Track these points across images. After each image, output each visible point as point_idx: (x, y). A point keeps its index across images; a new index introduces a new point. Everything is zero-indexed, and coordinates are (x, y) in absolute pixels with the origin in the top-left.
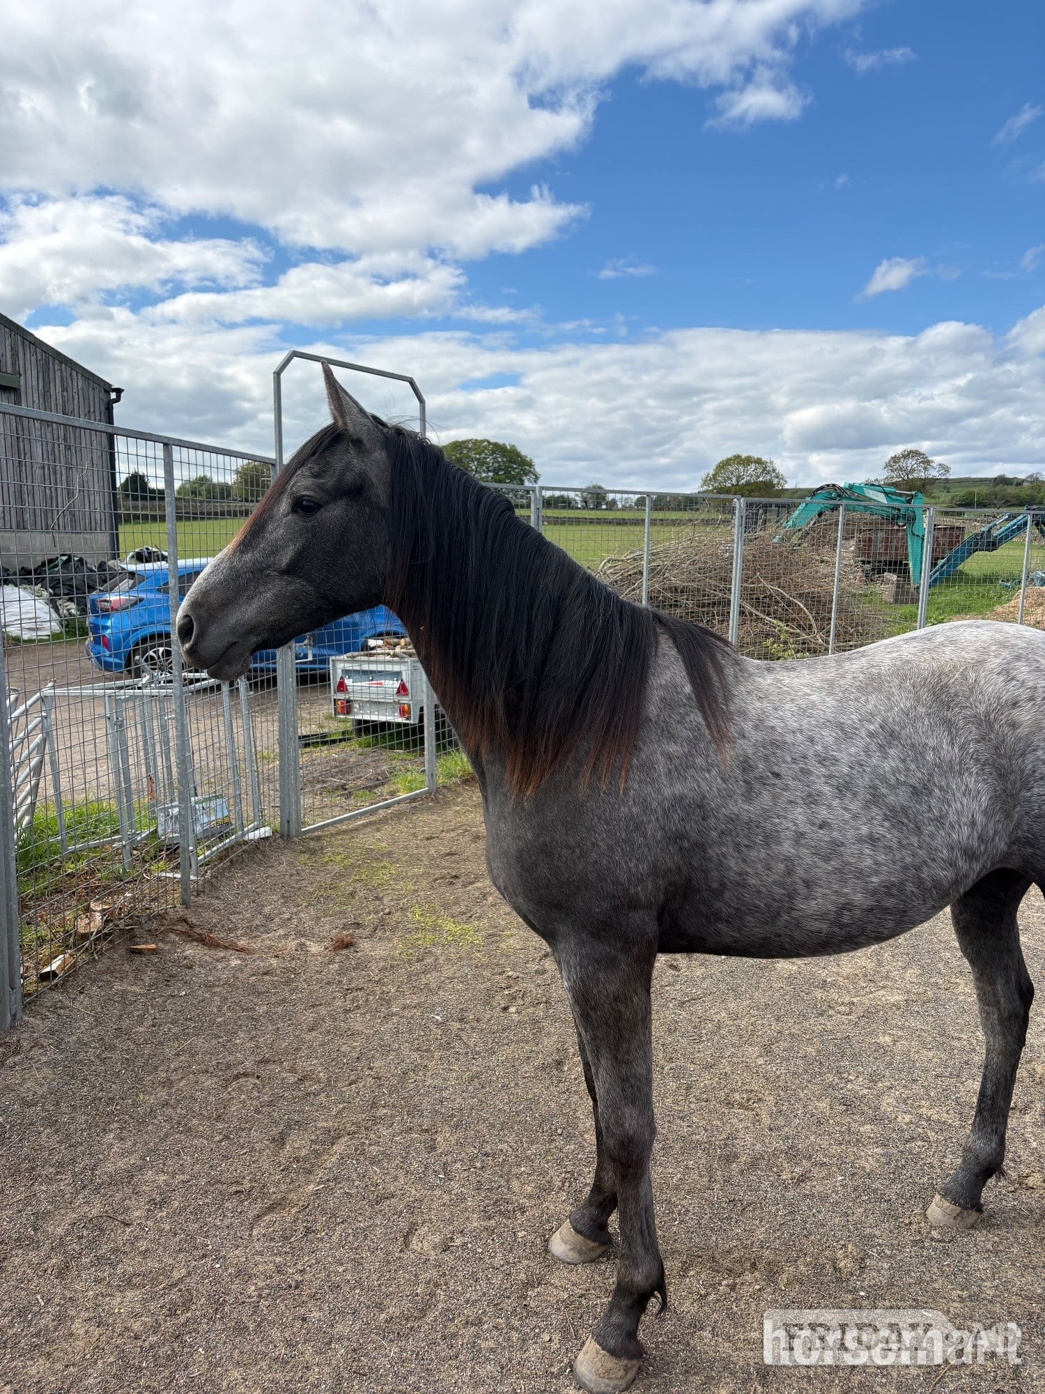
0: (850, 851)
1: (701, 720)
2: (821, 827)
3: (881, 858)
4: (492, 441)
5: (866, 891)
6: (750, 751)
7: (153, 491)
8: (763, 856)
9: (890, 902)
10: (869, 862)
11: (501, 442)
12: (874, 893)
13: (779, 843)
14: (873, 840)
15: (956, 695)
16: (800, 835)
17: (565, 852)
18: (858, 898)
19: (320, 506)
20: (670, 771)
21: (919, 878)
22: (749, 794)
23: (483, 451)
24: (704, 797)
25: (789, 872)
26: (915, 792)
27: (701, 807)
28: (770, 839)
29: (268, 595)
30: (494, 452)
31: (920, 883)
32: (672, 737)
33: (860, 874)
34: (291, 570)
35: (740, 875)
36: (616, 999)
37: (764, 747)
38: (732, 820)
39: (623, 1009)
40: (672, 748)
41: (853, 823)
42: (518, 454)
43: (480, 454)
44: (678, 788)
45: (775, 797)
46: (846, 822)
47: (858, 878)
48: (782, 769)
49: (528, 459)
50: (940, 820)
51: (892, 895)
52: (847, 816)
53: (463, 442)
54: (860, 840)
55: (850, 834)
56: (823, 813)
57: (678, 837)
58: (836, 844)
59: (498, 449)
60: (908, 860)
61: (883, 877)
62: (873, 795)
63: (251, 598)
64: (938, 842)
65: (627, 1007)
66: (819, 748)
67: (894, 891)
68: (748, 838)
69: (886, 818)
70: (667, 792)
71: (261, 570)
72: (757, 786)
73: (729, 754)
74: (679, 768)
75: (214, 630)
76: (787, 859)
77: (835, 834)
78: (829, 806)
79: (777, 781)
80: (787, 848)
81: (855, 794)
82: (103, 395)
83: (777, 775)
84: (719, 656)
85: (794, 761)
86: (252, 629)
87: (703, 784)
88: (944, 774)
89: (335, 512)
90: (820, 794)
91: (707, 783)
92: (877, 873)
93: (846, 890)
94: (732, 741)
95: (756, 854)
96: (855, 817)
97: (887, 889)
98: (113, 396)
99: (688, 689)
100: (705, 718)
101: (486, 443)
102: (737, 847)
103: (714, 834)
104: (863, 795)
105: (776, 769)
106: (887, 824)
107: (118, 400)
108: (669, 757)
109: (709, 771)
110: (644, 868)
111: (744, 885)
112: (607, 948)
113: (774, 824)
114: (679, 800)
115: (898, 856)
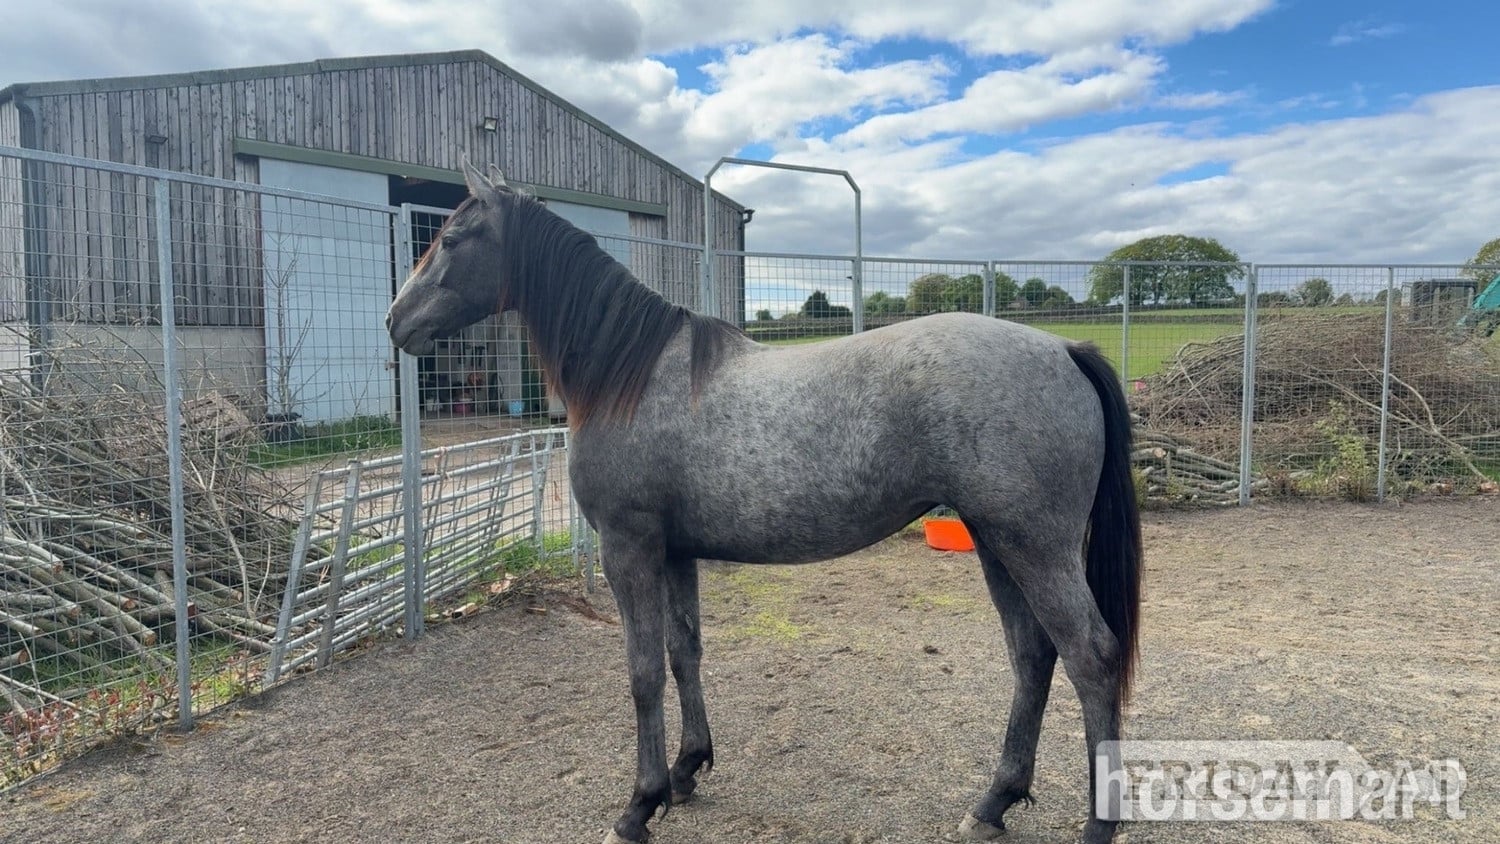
0: (769, 470)
1: (689, 380)
2: (751, 453)
3: (791, 476)
4: (1188, 236)
5: (782, 501)
6: (714, 400)
7: (834, 308)
8: (715, 473)
9: (802, 511)
10: (782, 479)
11: (1199, 237)
12: (788, 503)
13: (724, 464)
14: (784, 463)
15: (874, 362)
16: (738, 458)
17: (592, 468)
18: (777, 505)
19: (457, 243)
20: (661, 414)
21: (822, 494)
22: (709, 430)
23: (1176, 248)
24: (681, 432)
25: (732, 486)
26: (819, 428)
27: (678, 439)
28: (720, 461)
29: (433, 300)
30: (1190, 248)
31: (823, 497)
32: (666, 391)
33: (777, 489)
34: (444, 284)
35: (705, 488)
36: (627, 573)
37: (724, 398)
38: (698, 448)
39: (632, 582)
40: (665, 399)
41: (771, 450)
42: (1219, 249)
43: (1173, 252)
44: (664, 426)
45: (725, 432)
46: (767, 449)
47: (775, 491)
48: (733, 414)
49: (1232, 253)
50: (837, 450)
51: (801, 505)
52: (768, 445)
53: (1154, 240)
54: (776, 463)
55: (769, 458)
56: (753, 443)
57: (664, 460)
58: (760, 465)
59: (1196, 245)
60: (811, 479)
61: (792, 491)
62: (788, 431)
63: (425, 303)
64: (834, 466)
65: (635, 579)
66: (760, 398)
67: (804, 503)
68: (707, 460)
69: (795, 447)
70: (657, 428)
71: (429, 285)
72: (714, 424)
73: (700, 401)
74: (666, 414)
75: (404, 323)
76: (731, 476)
77: (760, 457)
78: (758, 438)
79: (728, 421)
80: (729, 468)
81: (776, 430)
82: (737, 217)
83: (728, 417)
84: (725, 340)
85: (741, 407)
86: (425, 323)
87: (681, 423)
88: (845, 418)
89: (467, 246)
90: (754, 429)
91: (681, 422)
92: (789, 488)
93: (768, 500)
94: (705, 394)
95: (713, 472)
96: (774, 446)
97: (797, 500)
98: (745, 216)
99: (688, 359)
100: (692, 379)
101: (1180, 239)
102: (701, 466)
103: (688, 458)
104: (783, 431)
105: (728, 412)
106: (795, 451)
107: (749, 220)
108: (662, 404)
109: (685, 414)
110: (639, 480)
111: (708, 496)
112: (621, 536)
113: (722, 451)
114: (663, 434)
115: (803, 476)
